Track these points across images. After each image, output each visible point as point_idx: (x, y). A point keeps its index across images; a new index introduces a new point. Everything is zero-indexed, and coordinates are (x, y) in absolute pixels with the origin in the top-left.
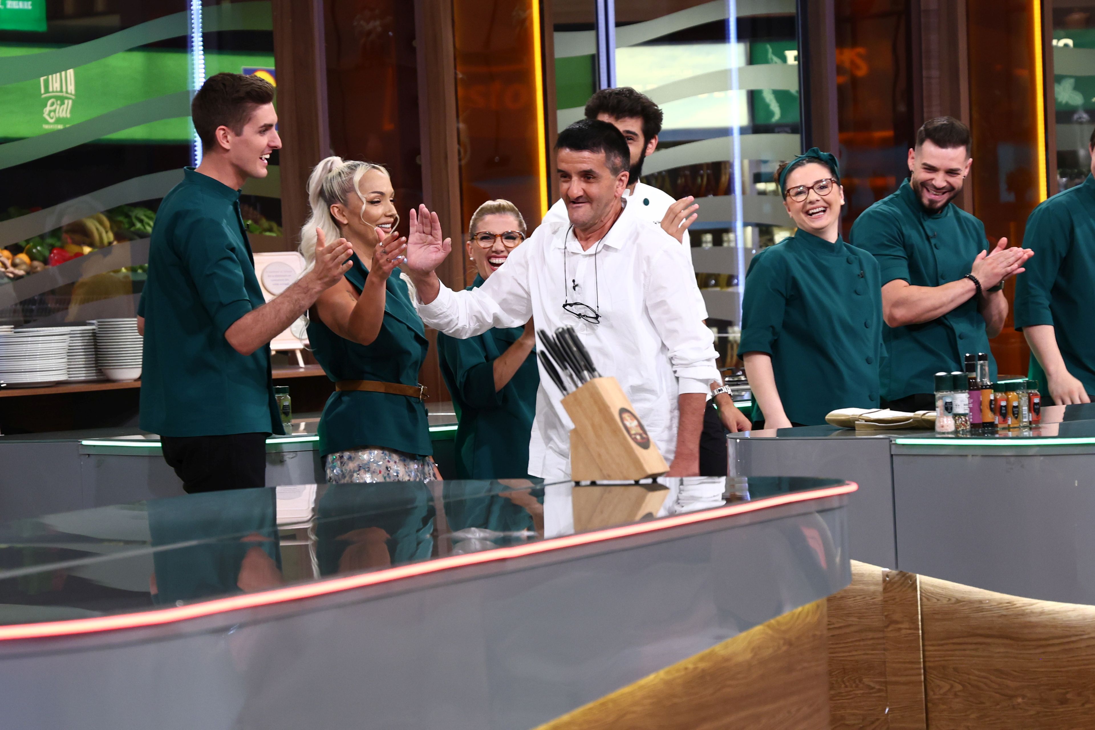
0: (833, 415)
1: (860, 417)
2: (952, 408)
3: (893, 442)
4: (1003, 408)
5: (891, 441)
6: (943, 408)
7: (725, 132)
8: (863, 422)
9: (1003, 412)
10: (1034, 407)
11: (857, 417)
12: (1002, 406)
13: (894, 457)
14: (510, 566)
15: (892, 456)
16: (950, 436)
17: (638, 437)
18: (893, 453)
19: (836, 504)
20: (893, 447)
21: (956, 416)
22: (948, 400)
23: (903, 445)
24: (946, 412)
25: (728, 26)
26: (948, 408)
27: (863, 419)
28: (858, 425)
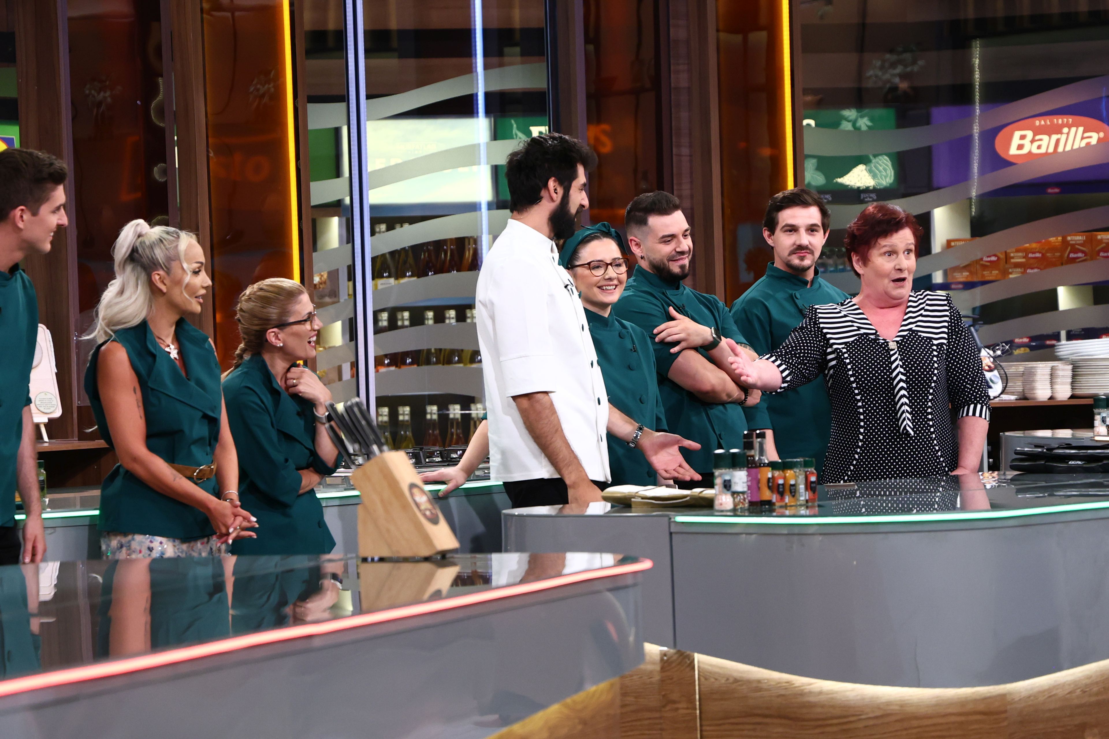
0: (608, 493)
1: (637, 495)
2: (730, 486)
3: (672, 520)
4: (781, 486)
5: (670, 519)
6: (722, 486)
7: (473, 207)
8: (640, 500)
9: (781, 490)
10: (810, 485)
11: (633, 494)
12: (779, 485)
13: (673, 535)
14: (317, 643)
15: (671, 534)
16: (729, 514)
17: (428, 513)
18: (672, 530)
19: (630, 581)
20: (672, 525)
21: (734, 494)
22: (727, 478)
23: (683, 523)
24: (725, 490)
25: (477, 100)
26: (727, 485)
27: (640, 497)
28: (635, 502)
